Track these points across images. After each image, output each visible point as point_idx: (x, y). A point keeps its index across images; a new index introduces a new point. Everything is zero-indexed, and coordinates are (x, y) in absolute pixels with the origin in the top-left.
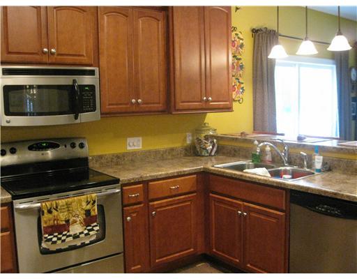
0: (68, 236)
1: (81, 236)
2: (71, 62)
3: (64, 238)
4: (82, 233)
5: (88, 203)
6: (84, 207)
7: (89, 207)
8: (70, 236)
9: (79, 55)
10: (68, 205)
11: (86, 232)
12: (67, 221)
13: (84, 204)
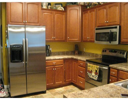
0: (91, 75)
1: (94, 77)
2: (113, 24)
3: (90, 75)
4: (94, 76)
5: (96, 68)
6: (95, 69)
7: (97, 69)
8: (92, 75)
9: (115, 22)
10: (92, 66)
11: (95, 76)
12: (92, 71)
13: (95, 68)
